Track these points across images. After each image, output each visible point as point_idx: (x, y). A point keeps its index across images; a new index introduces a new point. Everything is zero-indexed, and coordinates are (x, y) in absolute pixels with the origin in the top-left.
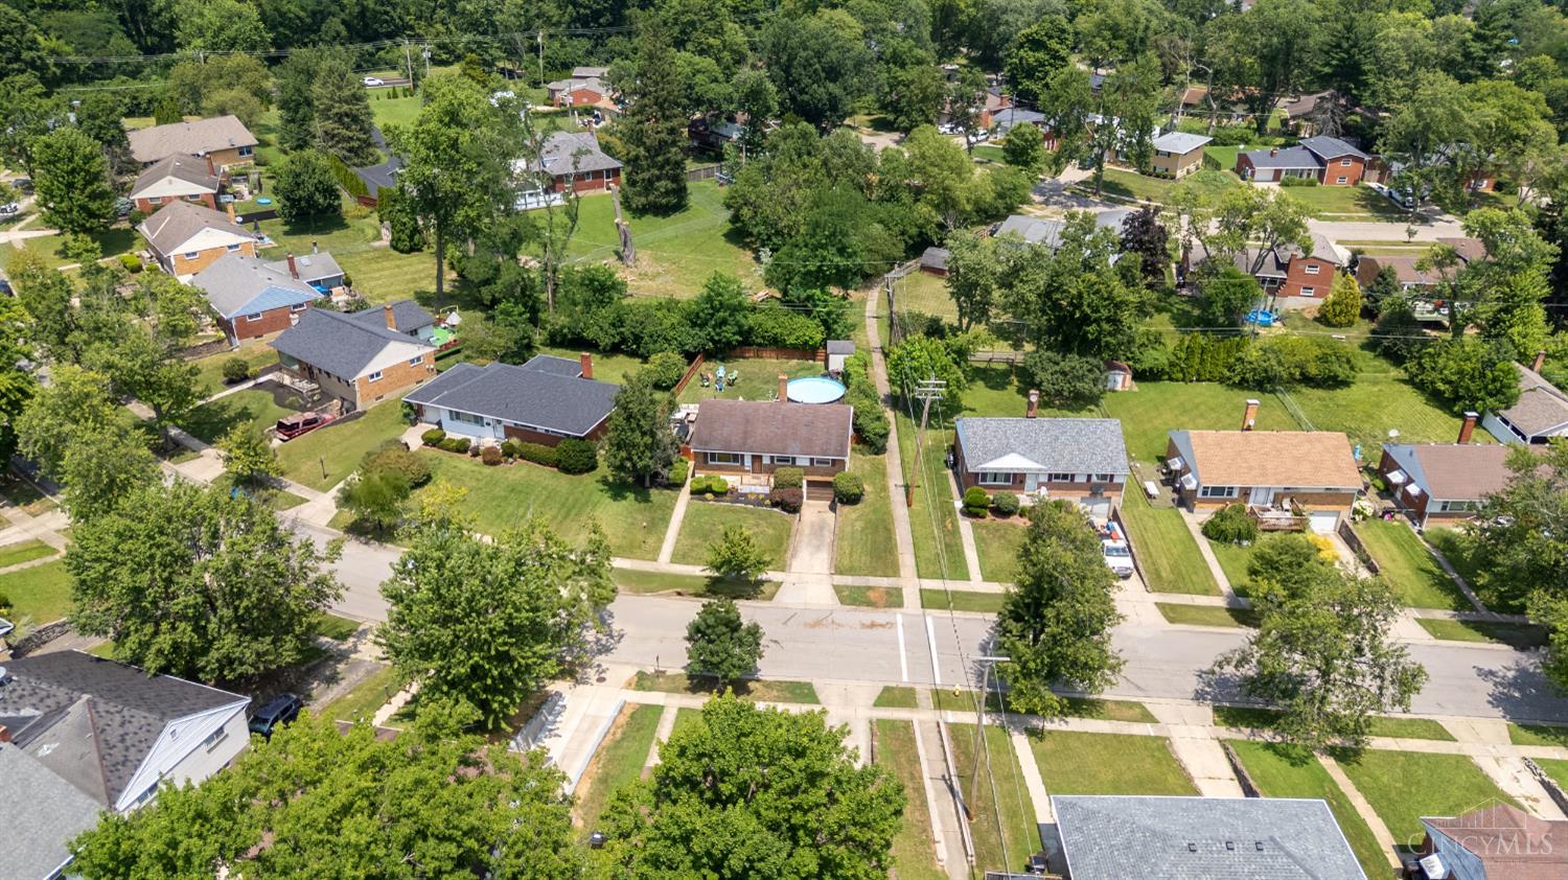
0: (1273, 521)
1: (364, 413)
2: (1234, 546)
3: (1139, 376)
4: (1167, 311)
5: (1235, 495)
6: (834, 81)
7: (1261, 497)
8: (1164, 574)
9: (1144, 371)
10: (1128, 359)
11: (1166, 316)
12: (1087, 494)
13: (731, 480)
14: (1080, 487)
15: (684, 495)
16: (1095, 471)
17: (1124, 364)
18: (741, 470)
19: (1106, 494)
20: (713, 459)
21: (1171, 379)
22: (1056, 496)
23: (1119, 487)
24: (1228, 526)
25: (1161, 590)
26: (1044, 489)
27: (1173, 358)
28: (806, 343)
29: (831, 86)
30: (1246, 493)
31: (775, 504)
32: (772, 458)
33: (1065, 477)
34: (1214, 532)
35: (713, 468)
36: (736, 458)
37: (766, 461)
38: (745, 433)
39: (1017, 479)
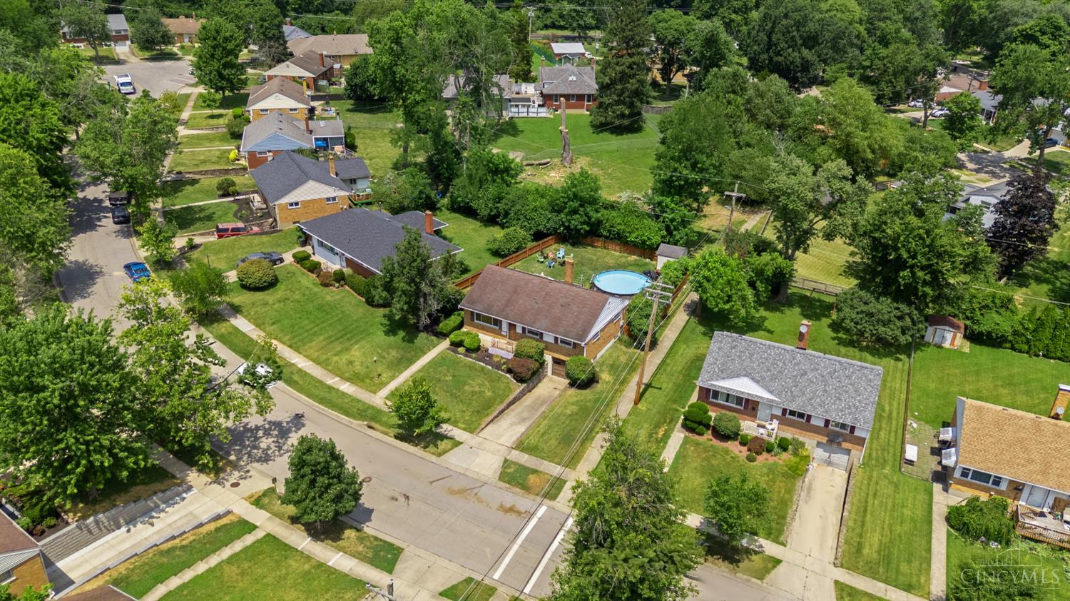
0: (1039, 531)
1: (281, 231)
2: (978, 544)
3: (974, 337)
4: (1047, 281)
5: (1003, 487)
6: (810, 49)
7: (1038, 497)
8: (866, 551)
9: (981, 334)
10: (968, 318)
11: (1045, 288)
12: (824, 439)
13: (486, 339)
14: (815, 430)
15: (446, 344)
16: (835, 417)
17: (961, 323)
18: (498, 333)
19: (845, 445)
20: (478, 318)
21: (1013, 348)
22: (789, 434)
23: (861, 441)
24: (972, 519)
25: (852, 567)
26: (775, 424)
27: (1020, 328)
28: (644, 242)
29: (805, 52)
30: (1017, 488)
31: (509, 371)
32: (524, 329)
33: (801, 415)
34: (957, 520)
35: (477, 326)
36: (497, 323)
37: (519, 330)
38: (509, 301)
39: (749, 406)
